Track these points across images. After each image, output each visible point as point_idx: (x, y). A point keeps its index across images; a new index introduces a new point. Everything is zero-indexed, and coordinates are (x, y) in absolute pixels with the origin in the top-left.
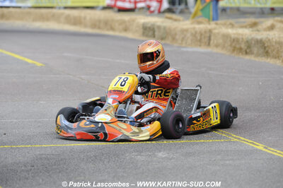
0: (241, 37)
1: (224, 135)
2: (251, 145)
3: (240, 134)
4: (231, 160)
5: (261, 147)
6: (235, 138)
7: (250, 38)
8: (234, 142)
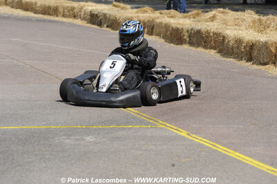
0: (181, 26)
1: (151, 121)
2: (175, 131)
3: (167, 121)
4: (154, 145)
5: (184, 134)
6: (162, 124)
7: (190, 28)
8: (160, 128)
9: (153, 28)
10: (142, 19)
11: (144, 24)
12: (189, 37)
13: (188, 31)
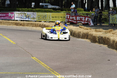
9: (88, 36)
10: (84, 32)
11: (85, 34)
12: (99, 40)
13: (98, 37)
